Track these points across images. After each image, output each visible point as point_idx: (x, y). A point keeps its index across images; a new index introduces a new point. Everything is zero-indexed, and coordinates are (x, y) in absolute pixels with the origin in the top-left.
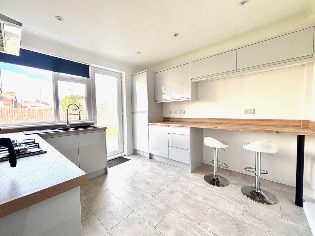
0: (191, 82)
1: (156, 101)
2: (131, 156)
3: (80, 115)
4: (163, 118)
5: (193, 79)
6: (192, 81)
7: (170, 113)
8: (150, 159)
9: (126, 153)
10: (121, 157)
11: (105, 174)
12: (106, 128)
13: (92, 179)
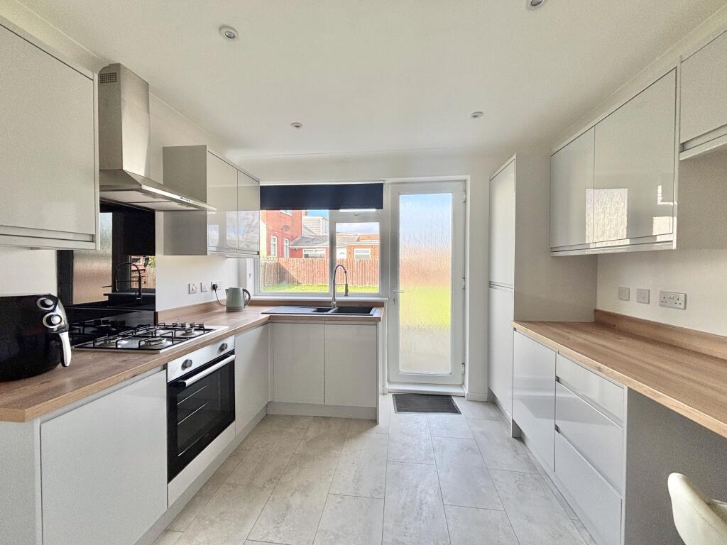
0: (681, 162)
1: (553, 250)
2: (475, 404)
3: (347, 285)
4: (596, 311)
5: (689, 146)
6: (686, 155)
7: (624, 294)
8: (515, 438)
9: (465, 391)
10: (450, 396)
11: (375, 422)
12: (379, 319)
13: (347, 419)
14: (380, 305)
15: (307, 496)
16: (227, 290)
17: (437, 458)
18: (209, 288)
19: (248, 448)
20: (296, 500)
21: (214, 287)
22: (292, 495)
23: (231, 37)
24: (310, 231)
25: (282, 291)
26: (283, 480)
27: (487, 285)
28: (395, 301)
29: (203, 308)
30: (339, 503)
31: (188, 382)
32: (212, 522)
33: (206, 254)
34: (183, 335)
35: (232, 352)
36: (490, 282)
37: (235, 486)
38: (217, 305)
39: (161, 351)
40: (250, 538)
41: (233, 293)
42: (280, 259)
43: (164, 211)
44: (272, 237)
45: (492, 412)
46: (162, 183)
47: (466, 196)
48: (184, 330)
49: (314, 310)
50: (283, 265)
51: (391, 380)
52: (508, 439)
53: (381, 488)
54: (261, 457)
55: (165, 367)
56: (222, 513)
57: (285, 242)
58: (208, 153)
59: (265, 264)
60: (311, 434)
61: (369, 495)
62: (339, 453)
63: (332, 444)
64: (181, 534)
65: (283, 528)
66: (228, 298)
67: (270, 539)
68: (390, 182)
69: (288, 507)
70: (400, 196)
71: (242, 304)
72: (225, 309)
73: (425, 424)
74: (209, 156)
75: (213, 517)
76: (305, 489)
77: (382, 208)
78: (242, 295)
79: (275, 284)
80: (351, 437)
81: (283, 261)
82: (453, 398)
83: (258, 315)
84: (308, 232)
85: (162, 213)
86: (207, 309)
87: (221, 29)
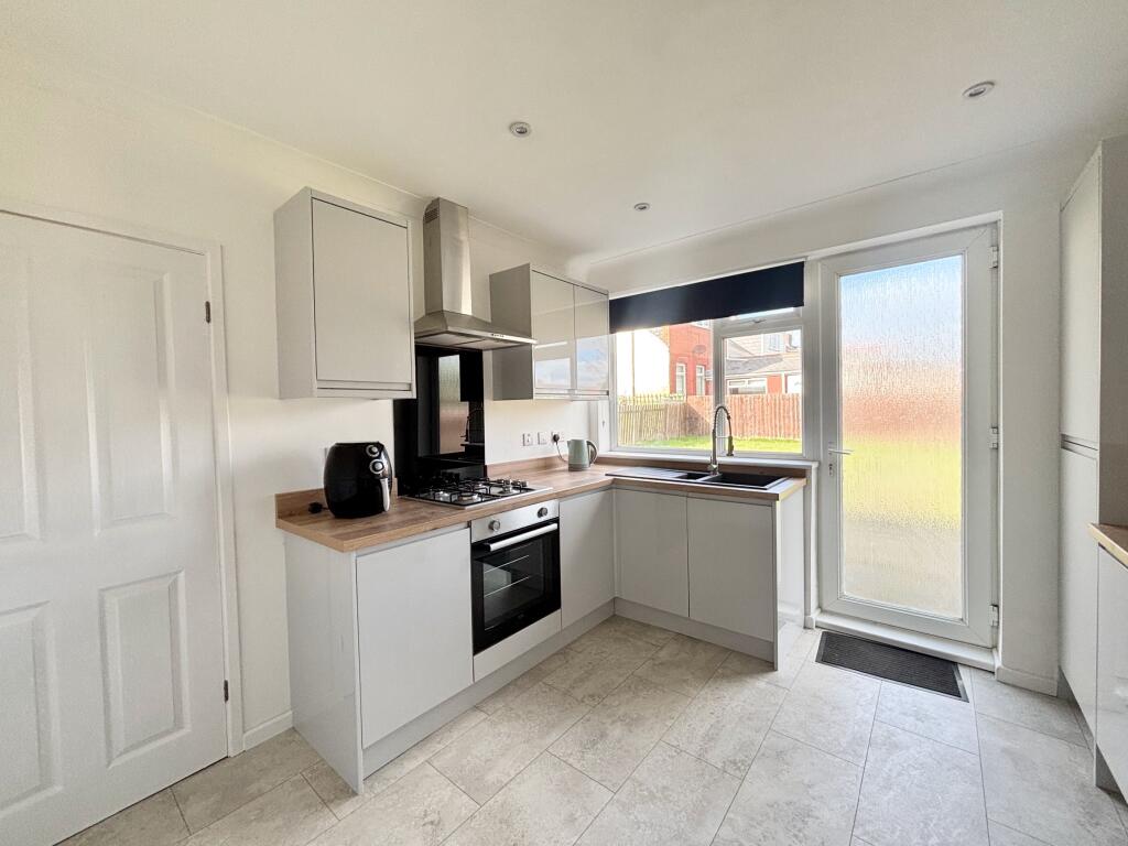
8: (1101, 788)
9: (997, 661)
10: (955, 664)
11: (771, 665)
12: (776, 497)
13: (727, 650)
14: (797, 473)
15: (631, 732)
16: (569, 443)
17: (871, 758)
18: (549, 438)
19: (579, 650)
20: (616, 731)
21: (555, 439)
22: (613, 722)
23: (523, 132)
24: (742, 349)
25: (690, 447)
26: (607, 701)
27: (1057, 442)
28: (833, 468)
29: (541, 463)
30: (672, 757)
31: (494, 547)
32: (519, 716)
33: (531, 397)
34: (501, 492)
35: (556, 520)
36: (1063, 436)
37: (551, 688)
38: (559, 461)
39: (467, 508)
40: (550, 750)
41: (576, 446)
42: (689, 397)
43: (493, 349)
44: (678, 364)
45: (1058, 721)
46: (490, 321)
47: (998, 256)
48: (501, 486)
49: (681, 474)
50: (694, 406)
51: (825, 606)
52: (1083, 786)
53: (743, 762)
54: (591, 666)
55: (469, 525)
56: (530, 712)
57: (698, 371)
58: (531, 273)
59: (667, 405)
60: (663, 655)
61: (720, 765)
62: (695, 692)
63: (690, 677)
64: (484, 716)
65: (589, 756)
66: (570, 452)
67: (571, 761)
68: (818, 257)
69: (603, 735)
70: (842, 278)
71: (586, 461)
72: (567, 467)
73: (870, 696)
74: (533, 276)
75: (520, 713)
76: (632, 722)
77: (802, 305)
78: (586, 450)
79: (684, 437)
80: (724, 676)
81: (693, 401)
82: (961, 669)
83: (601, 475)
84: (736, 350)
85: (491, 352)
86: (547, 466)
87: (510, 127)
